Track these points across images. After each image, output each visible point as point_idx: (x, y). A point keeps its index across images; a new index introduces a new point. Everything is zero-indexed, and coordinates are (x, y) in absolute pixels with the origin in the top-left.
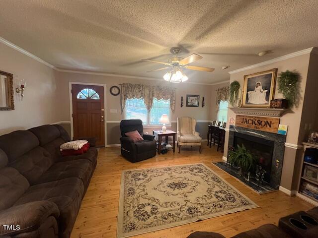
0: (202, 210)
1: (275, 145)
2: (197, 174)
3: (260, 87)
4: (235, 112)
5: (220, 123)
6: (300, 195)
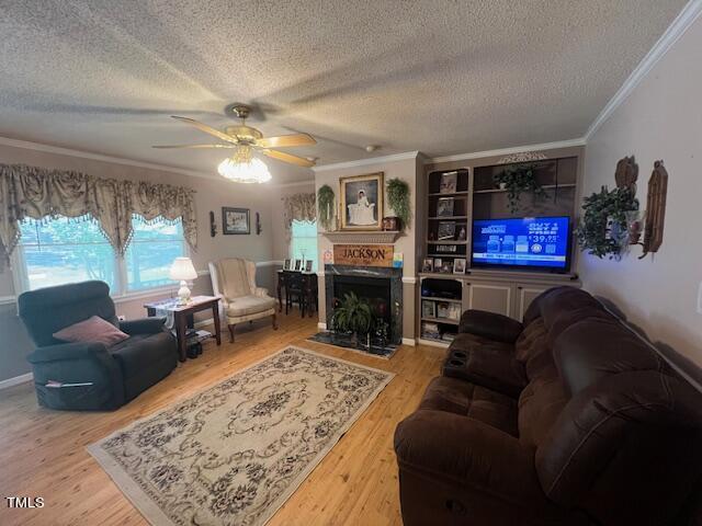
0: (336, 420)
1: (392, 284)
2: (293, 368)
3: (364, 199)
4: (332, 241)
5: (298, 262)
6: (421, 341)
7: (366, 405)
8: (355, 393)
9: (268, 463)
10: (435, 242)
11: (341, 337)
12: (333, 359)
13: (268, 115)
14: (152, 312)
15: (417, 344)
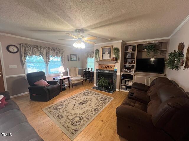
0: (99, 108)
1: (114, 75)
2: (88, 95)
3: (107, 53)
4: (98, 63)
5: (89, 69)
6: (121, 90)
7: (107, 105)
8: (104, 102)
9: (83, 116)
10: (126, 64)
11: (100, 88)
12: (98, 93)
13: (85, 32)
14: (54, 79)
15: (120, 91)
